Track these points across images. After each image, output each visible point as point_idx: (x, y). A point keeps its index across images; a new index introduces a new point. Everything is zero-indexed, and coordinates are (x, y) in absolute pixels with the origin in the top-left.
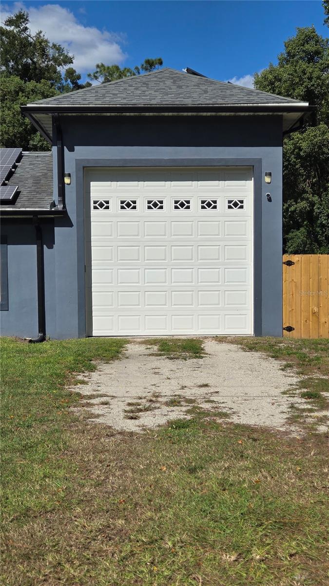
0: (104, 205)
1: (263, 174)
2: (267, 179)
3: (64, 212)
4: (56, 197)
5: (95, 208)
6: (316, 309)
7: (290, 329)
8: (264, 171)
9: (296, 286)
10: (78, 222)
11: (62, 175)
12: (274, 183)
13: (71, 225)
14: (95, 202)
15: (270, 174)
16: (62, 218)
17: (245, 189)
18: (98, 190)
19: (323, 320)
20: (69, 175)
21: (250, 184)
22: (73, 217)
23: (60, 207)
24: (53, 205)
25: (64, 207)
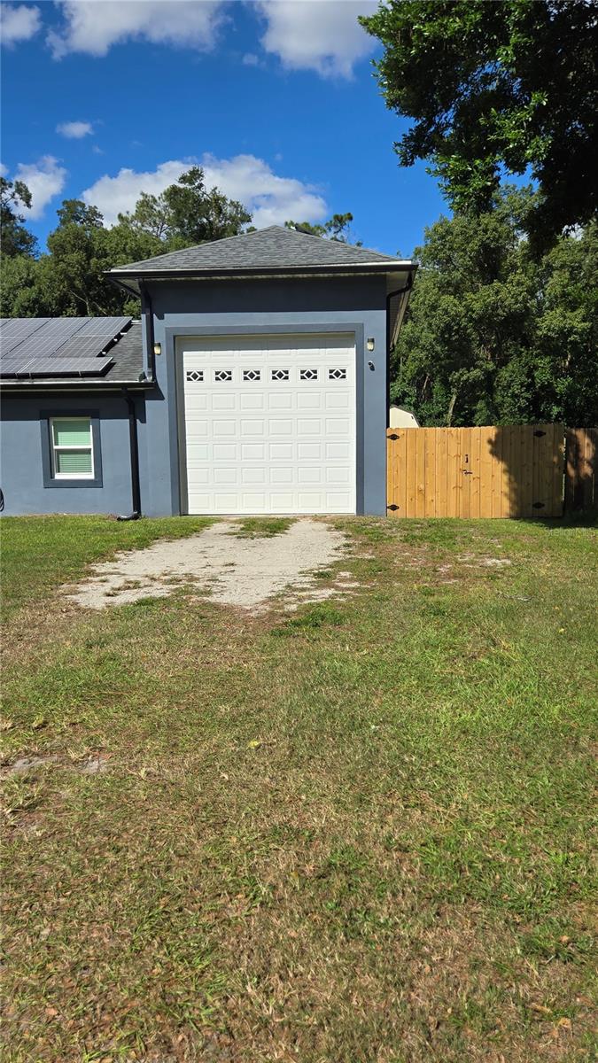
0: (199, 376)
1: (366, 341)
2: (370, 346)
3: (155, 385)
4: (145, 369)
5: (189, 379)
6: (422, 487)
7: (394, 508)
8: (368, 336)
9: (400, 462)
10: (169, 394)
11: (151, 345)
12: (377, 351)
13: (163, 398)
14: (188, 374)
15: (373, 341)
16: (153, 391)
17: (346, 357)
18: (192, 360)
19: (429, 498)
20: (159, 345)
21: (351, 353)
22: (164, 389)
23: (149, 379)
24: (143, 377)
25: (154, 378)
